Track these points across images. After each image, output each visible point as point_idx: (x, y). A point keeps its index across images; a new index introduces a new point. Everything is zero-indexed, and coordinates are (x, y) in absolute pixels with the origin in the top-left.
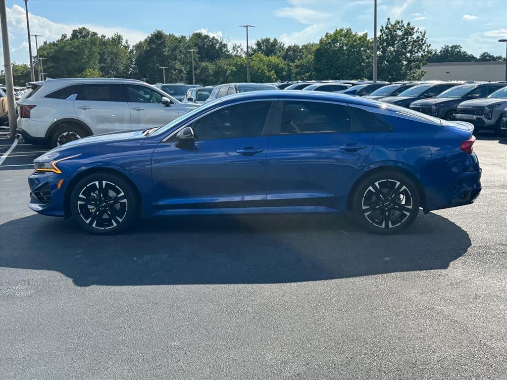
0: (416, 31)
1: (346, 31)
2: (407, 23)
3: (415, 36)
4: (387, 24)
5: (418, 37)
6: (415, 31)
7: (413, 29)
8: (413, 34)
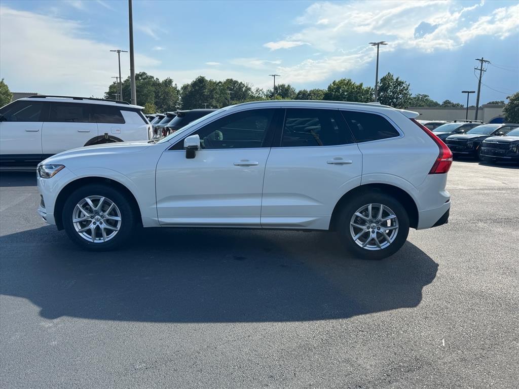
1: (347, 81)
2: (396, 78)
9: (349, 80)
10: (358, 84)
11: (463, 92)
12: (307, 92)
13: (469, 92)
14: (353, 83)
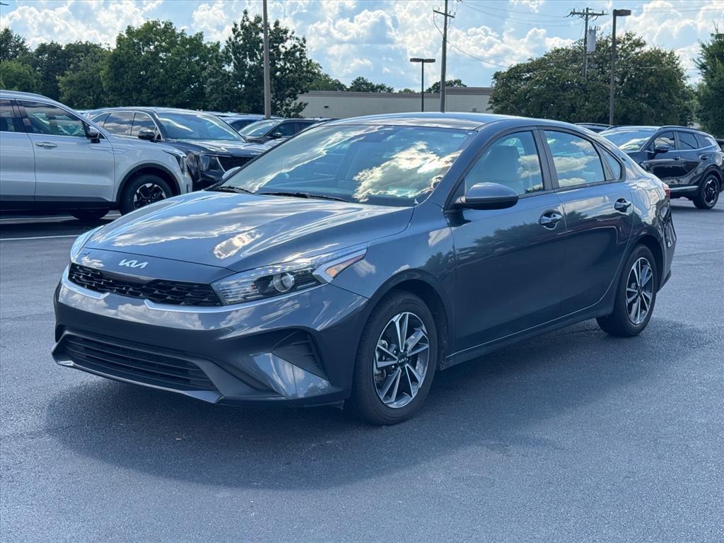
0: (291, 36)
1: (163, 26)
2: (274, 22)
3: (289, 44)
4: (244, 21)
5: (295, 46)
6: (289, 34)
7: (286, 32)
8: (286, 41)
9: (168, 25)
10: (190, 34)
11: (413, 60)
12: (59, 47)
13: (423, 61)
14: (178, 31)
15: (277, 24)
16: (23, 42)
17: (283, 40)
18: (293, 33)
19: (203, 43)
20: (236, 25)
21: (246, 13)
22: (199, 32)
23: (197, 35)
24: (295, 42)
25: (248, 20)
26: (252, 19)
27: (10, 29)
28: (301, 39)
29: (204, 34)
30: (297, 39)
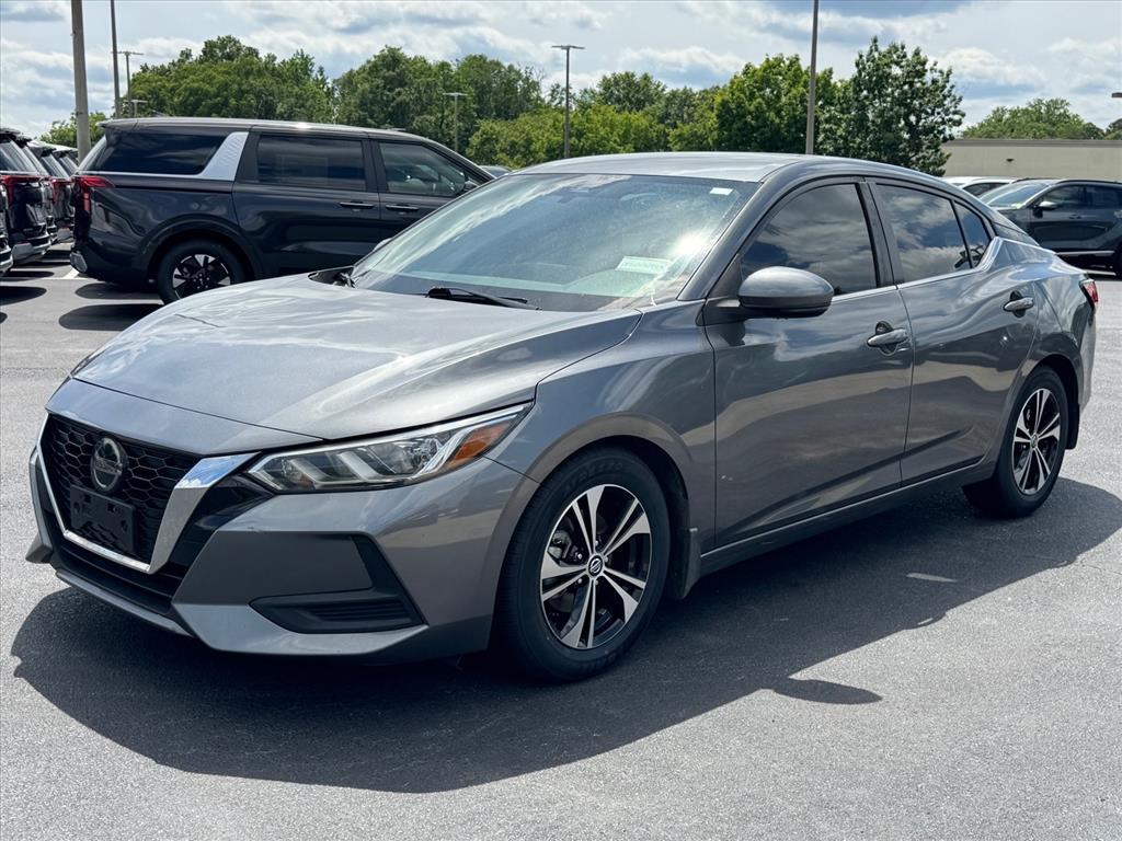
0: (931, 68)
1: (787, 63)
2: (914, 50)
3: (928, 79)
4: (871, 51)
6: (927, 67)
7: (924, 63)
8: (924, 75)
9: (794, 61)
11: (1115, 95)
15: (917, 53)
16: (663, 90)
17: (921, 74)
18: (935, 65)
19: (832, 81)
20: (861, 56)
21: (875, 41)
22: (828, 67)
23: (825, 73)
24: (936, 75)
25: (876, 50)
26: (883, 49)
27: (650, 75)
28: (945, 70)
29: (834, 70)
30: (941, 72)
